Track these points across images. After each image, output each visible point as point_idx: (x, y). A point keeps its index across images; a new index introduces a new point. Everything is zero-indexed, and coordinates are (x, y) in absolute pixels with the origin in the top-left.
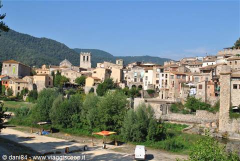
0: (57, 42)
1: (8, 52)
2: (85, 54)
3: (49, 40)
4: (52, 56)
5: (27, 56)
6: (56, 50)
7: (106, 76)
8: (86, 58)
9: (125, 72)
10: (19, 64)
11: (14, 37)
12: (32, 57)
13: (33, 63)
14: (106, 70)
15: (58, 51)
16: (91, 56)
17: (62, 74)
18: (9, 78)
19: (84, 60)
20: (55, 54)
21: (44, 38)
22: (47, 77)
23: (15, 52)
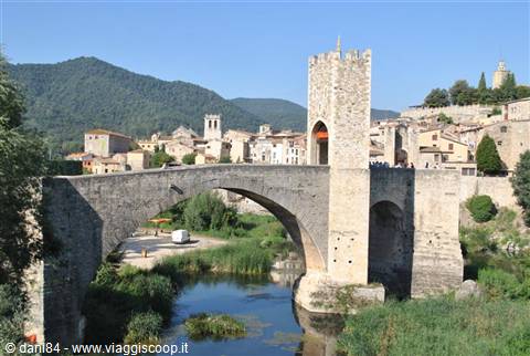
0: (202, 89)
1: (115, 108)
2: (211, 116)
3: (188, 85)
4: (192, 114)
5: (149, 115)
6: (200, 103)
7: (222, 152)
8: (213, 124)
9: (251, 146)
10: (111, 136)
11: (127, 82)
12: (157, 117)
13: (157, 126)
14: (223, 144)
15: (203, 105)
16: (222, 119)
17: (167, 150)
18: (94, 156)
19: (210, 126)
20: (198, 110)
21: (180, 82)
22: (146, 155)
23: (127, 107)
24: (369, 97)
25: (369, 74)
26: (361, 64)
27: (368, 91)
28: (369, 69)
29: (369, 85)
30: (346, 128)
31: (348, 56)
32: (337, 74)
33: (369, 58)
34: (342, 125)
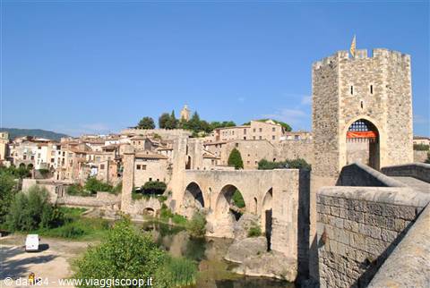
9: (11, 147)
24: (411, 100)
25: (410, 79)
26: (404, 67)
27: (410, 94)
28: (409, 73)
29: (410, 89)
30: (396, 129)
31: (394, 57)
32: (387, 72)
33: (409, 63)
34: (393, 125)
